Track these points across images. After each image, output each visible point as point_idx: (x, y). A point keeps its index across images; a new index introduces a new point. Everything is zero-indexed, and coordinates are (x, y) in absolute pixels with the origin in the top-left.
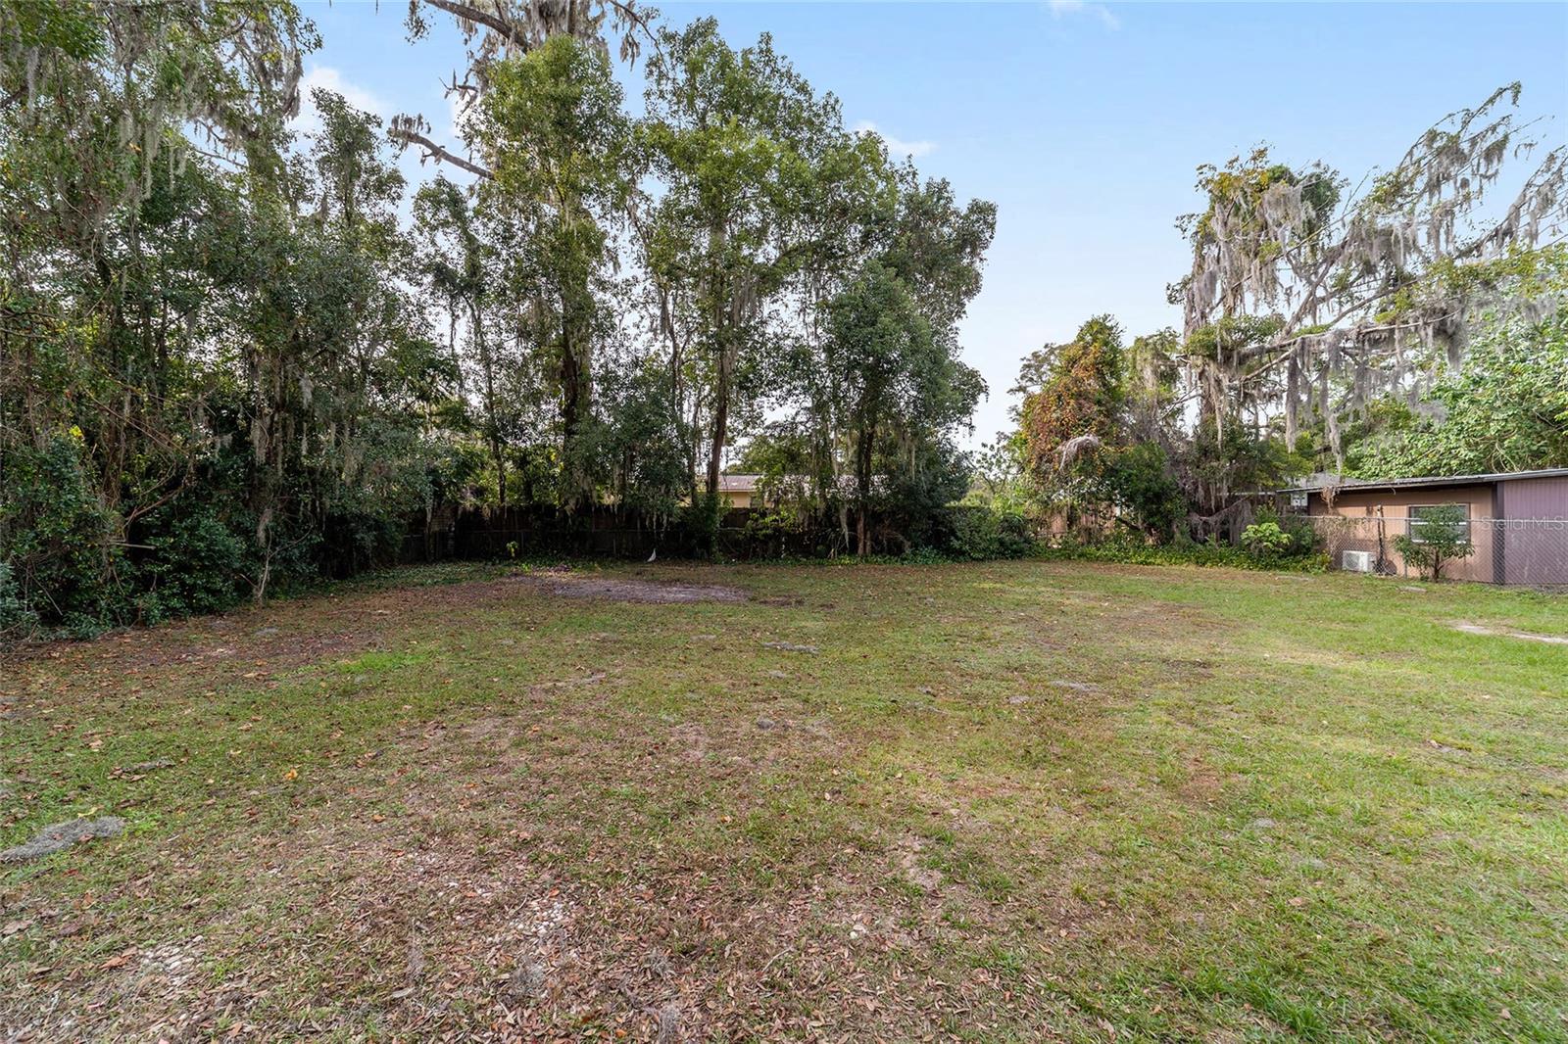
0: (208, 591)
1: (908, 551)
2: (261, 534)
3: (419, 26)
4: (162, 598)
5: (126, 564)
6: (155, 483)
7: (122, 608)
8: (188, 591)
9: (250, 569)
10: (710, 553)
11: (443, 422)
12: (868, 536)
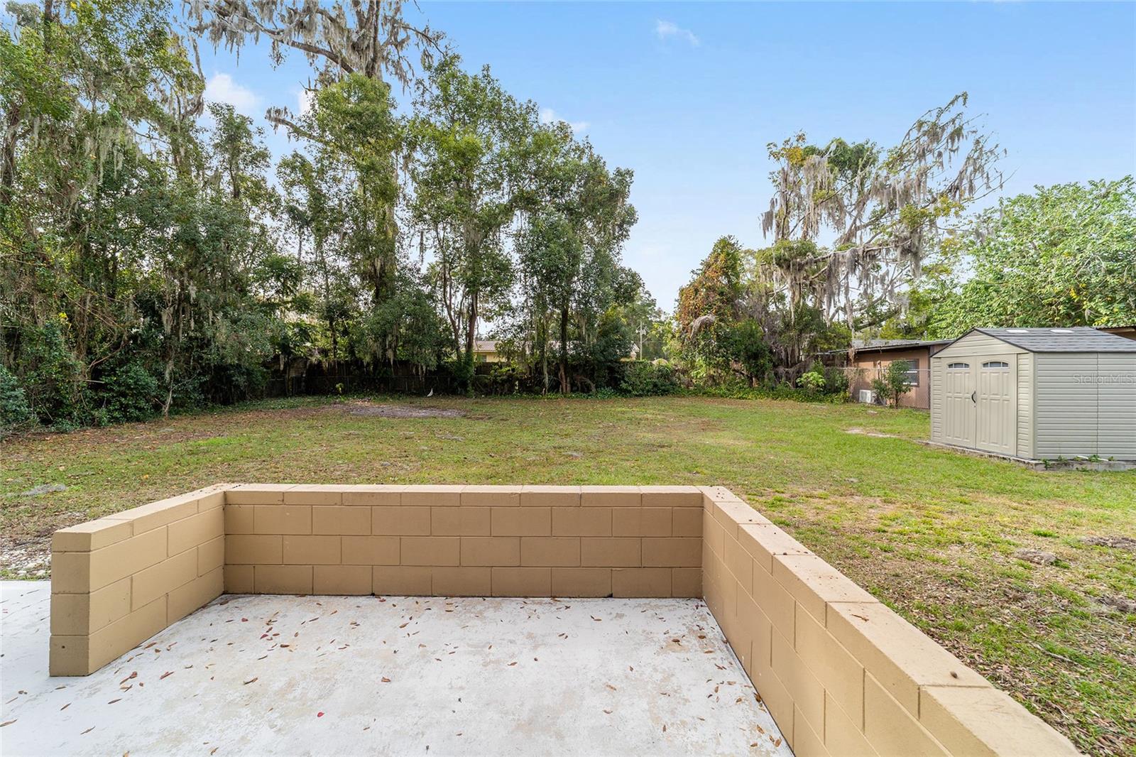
0: (136, 408)
1: (594, 390)
2: (167, 376)
3: (279, 57)
4: (109, 411)
5: (88, 392)
6: (106, 345)
7: (86, 417)
8: (124, 408)
9: (162, 396)
10: (467, 391)
11: (291, 307)
12: (568, 380)
